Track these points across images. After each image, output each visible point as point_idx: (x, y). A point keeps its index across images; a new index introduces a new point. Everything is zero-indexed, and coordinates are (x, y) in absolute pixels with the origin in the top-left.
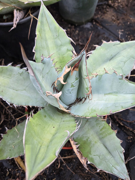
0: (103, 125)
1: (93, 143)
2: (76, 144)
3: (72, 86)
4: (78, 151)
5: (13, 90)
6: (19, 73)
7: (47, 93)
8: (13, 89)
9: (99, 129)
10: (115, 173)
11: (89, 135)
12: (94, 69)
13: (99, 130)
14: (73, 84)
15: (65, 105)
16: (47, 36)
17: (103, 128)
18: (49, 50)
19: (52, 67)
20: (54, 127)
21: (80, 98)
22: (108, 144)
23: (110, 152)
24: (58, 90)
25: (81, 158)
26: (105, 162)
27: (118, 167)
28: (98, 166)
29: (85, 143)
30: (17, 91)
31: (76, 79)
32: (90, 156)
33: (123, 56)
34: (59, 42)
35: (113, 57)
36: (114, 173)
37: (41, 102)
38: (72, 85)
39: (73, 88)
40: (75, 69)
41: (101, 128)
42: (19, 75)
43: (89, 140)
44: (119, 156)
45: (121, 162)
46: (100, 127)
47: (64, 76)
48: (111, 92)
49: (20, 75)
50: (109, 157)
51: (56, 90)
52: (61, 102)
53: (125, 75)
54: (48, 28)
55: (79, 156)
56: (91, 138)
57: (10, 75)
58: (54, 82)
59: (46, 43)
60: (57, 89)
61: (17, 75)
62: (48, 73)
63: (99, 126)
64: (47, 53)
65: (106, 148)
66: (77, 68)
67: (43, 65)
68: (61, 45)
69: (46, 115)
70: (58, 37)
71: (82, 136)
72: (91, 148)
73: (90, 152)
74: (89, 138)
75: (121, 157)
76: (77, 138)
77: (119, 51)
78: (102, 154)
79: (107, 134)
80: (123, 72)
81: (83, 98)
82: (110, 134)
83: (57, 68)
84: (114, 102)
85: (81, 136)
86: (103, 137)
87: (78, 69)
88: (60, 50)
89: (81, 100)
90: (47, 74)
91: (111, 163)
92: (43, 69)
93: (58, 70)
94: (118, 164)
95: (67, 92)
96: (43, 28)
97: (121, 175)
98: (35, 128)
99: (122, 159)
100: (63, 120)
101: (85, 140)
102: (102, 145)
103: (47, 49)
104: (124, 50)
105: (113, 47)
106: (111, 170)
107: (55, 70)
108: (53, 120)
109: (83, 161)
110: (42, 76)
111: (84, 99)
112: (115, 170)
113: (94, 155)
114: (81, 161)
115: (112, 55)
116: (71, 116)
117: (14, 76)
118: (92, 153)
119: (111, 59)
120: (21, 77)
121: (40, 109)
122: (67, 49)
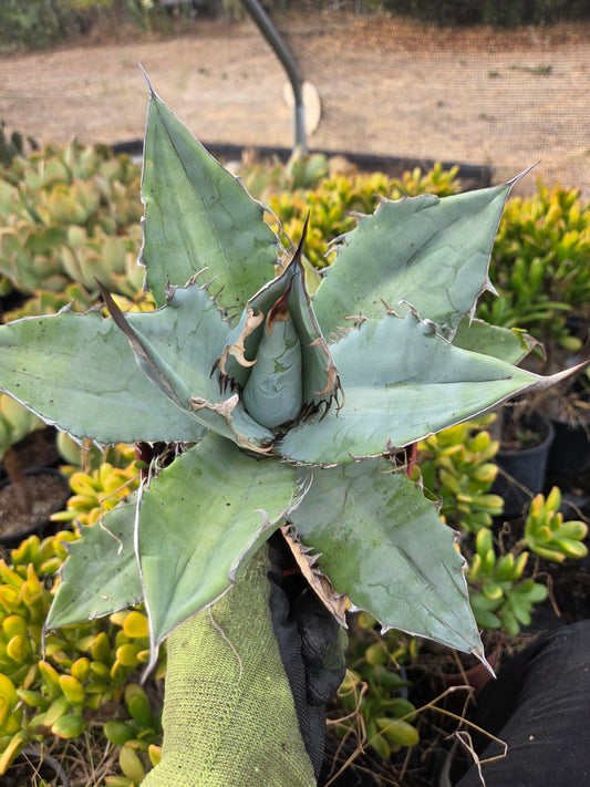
0: (397, 487)
1: (364, 546)
2: (310, 554)
3: (279, 367)
4: (315, 575)
5: (88, 395)
6: (99, 333)
7: (195, 402)
8: (87, 391)
9: (384, 499)
10: (437, 636)
11: (350, 522)
12: (356, 299)
13: (385, 503)
14: (280, 361)
15: (264, 430)
16: (181, 202)
17: (395, 497)
18: (192, 248)
19: (208, 310)
20: (228, 504)
21: (313, 403)
22: (414, 547)
23: (420, 572)
24: (236, 381)
25: (329, 596)
26: (406, 604)
27: (447, 617)
28: (383, 618)
29: (339, 547)
30: (99, 394)
31: (288, 346)
32: (357, 588)
33: (450, 246)
34: (226, 219)
35: (418, 252)
36: (433, 634)
37: (185, 427)
38: (278, 364)
39: (281, 374)
40: (278, 316)
41: (391, 496)
42: (102, 341)
43: (351, 536)
44: (450, 582)
45: (458, 599)
46: (385, 493)
47: (244, 342)
48: (403, 378)
49: (105, 341)
50: (417, 587)
51: (229, 383)
52: (251, 421)
53: (458, 311)
54: (182, 175)
55: (321, 589)
56: (359, 531)
57: (71, 345)
58: (219, 361)
59: (179, 226)
60: (233, 379)
61: (95, 342)
62: (194, 332)
63: (382, 491)
64: (186, 260)
65: (409, 558)
66: (284, 312)
67: (175, 314)
68: (233, 228)
69: (202, 468)
70: (219, 200)
71: (329, 525)
72: (359, 562)
73: (355, 577)
74: (351, 531)
75: (456, 586)
76: (313, 534)
77: (436, 230)
78: (395, 580)
79: (409, 513)
80: (451, 304)
81: (321, 402)
82: (419, 513)
83: (227, 309)
84: (409, 412)
85: (324, 526)
86: (397, 526)
87: (286, 317)
88: (230, 243)
89: (316, 410)
90: (191, 337)
91: (426, 604)
92: (176, 324)
93: (231, 313)
94: (446, 606)
95: (263, 388)
96: (162, 178)
97: (456, 640)
98: (168, 510)
99: (459, 590)
100: (259, 478)
101: (339, 537)
102: (395, 550)
103: (185, 245)
104: (454, 225)
105: (416, 215)
106: (425, 628)
107: (218, 315)
108: (227, 481)
109: (332, 606)
110: (173, 348)
111: (324, 406)
112: (438, 625)
113: (370, 585)
114: (326, 604)
115: (412, 245)
116: (286, 464)
117: (84, 347)
118: (362, 578)
119: (413, 256)
120: (109, 348)
121: (180, 451)
122: (256, 240)
